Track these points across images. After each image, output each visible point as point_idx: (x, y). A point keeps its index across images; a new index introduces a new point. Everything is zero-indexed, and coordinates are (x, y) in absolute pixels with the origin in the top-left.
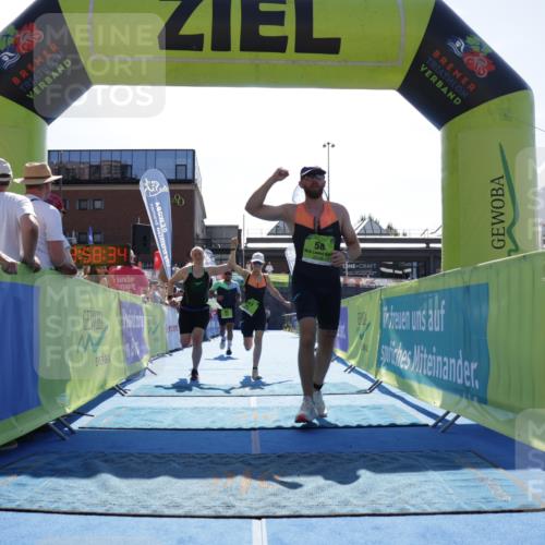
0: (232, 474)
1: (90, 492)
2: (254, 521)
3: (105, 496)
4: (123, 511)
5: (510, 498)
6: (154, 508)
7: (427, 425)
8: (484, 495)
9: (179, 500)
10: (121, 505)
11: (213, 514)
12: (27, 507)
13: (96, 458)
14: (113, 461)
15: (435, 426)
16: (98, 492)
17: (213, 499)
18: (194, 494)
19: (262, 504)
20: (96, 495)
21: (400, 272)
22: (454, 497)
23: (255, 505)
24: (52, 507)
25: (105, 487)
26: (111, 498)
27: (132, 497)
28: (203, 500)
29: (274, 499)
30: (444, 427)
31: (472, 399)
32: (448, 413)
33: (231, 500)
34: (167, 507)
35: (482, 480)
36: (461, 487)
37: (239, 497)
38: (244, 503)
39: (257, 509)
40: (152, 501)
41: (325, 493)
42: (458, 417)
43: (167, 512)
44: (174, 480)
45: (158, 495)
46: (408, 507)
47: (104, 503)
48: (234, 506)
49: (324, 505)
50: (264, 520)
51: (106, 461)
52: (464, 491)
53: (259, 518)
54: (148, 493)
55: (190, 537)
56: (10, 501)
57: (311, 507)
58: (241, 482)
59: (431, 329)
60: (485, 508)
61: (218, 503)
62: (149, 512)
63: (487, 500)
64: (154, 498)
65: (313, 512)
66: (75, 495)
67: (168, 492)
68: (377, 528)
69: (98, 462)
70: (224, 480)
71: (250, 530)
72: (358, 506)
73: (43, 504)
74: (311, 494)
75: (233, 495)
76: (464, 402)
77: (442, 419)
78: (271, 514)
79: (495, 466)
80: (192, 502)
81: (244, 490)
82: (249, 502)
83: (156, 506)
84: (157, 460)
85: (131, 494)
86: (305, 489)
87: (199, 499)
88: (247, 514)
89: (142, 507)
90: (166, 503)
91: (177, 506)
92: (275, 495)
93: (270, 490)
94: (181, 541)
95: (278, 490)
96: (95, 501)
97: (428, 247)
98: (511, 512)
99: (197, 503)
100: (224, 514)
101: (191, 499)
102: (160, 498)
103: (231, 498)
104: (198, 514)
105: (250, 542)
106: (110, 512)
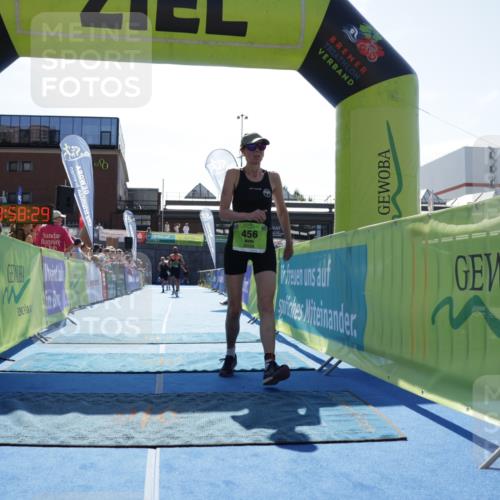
0: (134, 411)
1: (6, 426)
2: (149, 450)
3: (18, 429)
4: (34, 442)
5: (373, 430)
6: (62, 439)
7: (313, 370)
8: (351, 427)
9: (84, 433)
10: (32, 438)
11: (114, 444)
13: (14, 397)
14: (27, 399)
15: (320, 370)
16: (13, 427)
17: (115, 432)
18: (100, 428)
19: (159, 435)
20: (11, 429)
21: (305, 234)
22: (326, 430)
23: (152, 437)
25: (19, 422)
26: (24, 432)
27: (43, 431)
28: (107, 432)
29: (170, 432)
30: (329, 371)
31: (352, 347)
32: (332, 358)
33: (132, 433)
34: (74, 438)
35: (353, 415)
36: (333, 421)
37: (138, 430)
38: (142, 435)
39: (153, 440)
40: (61, 434)
41: (215, 426)
42: (339, 362)
43: (73, 443)
44: (82, 416)
45: (67, 428)
46: (285, 437)
47: (18, 436)
48: (133, 438)
49: (212, 437)
50: (158, 449)
51: (22, 400)
52: (335, 424)
53: (154, 447)
54: (58, 427)
55: (92, 464)
57: (200, 438)
58: (142, 417)
59: (319, 284)
60: (351, 438)
61: (120, 435)
62: (57, 443)
63: (353, 431)
64: (63, 431)
65: (202, 442)
67: (75, 426)
68: (256, 455)
69: (15, 400)
70: (127, 416)
71: (146, 457)
74: (203, 427)
75: (133, 428)
76: (346, 349)
77: (327, 363)
78: (165, 444)
79: (366, 403)
80: (96, 435)
81: (144, 424)
82: (147, 433)
83: (64, 438)
84: (68, 399)
85: (42, 428)
86: (198, 423)
87: (103, 432)
88: (144, 444)
89: (52, 438)
90: (73, 435)
91: (83, 438)
92: (171, 428)
93: (167, 424)
94: (83, 467)
95: (174, 424)
96: (9, 434)
97: (331, 211)
98: (373, 441)
99: (101, 435)
100: (124, 444)
101: (96, 431)
102: (69, 431)
103: (132, 431)
104: (101, 444)
105: (144, 467)
106: (23, 443)
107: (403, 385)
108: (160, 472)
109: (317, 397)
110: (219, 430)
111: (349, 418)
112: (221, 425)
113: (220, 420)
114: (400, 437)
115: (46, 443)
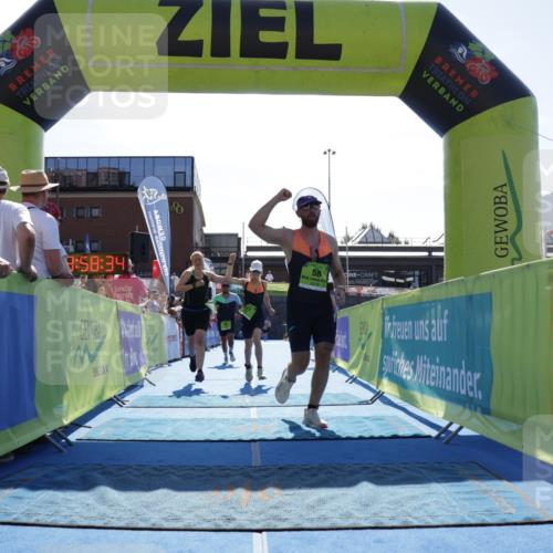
0: (232, 486)
1: (88, 505)
2: (255, 534)
3: (103, 509)
4: (121, 524)
5: (513, 511)
6: (153, 521)
7: (429, 437)
8: (486, 507)
9: (179, 514)
10: (119, 519)
11: (213, 527)
12: (24, 520)
13: (95, 470)
14: (110, 473)
15: (438, 437)
16: (96, 506)
17: (213, 512)
18: (194, 507)
19: (262, 516)
20: (94, 508)
21: (402, 281)
22: (457, 509)
23: (257, 518)
24: (49, 520)
25: (103, 500)
26: (110, 512)
27: (130, 510)
28: (202, 512)
29: (275, 512)
30: (447, 438)
31: (476, 410)
32: (451, 424)
33: (232, 513)
34: (167, 520)
35: (486, 492)
36: (464, 499)
37: (239, 509)
38: (244, 517)
39: (258, 522)
40: (151, 515)
41: (328, 506)
42: (460, 428)
43: (166, 525)
44: (173, 493)
45: (158, 508)
46: (410, 519)
47: (103, 516)
48: (234, 519)
50: (264, 533)
51: (103, 473)
52: (467, 503)
53: (260, 531)
54: (147, 506)
56: (7, 514)
57: (312, 520)
58: (241, 494)
59: (434, 339)
60: (489, 520)
61: (218, 516)
62: (147, 526)
63: (490, 512)
64: (154, 511)
65: (315, 525)
66: (72, 509)
67: (165, 505)
68: (379, 541)
69: (95, 474)
70: (224, 493)
71: (251, 543)
73: (40, 517)
74: (313, 507)
75: (233, 508)
76: (467, 413)
77: (445, 430)
78: (271, 527)
79: (499, 478)
80: (191, 515)
81: (244, 503)
82: (250, 514)
83: (155, 520)
84: (156, 473)
85: (129, 507)
86: (307, 501)
87: (199, 512)
88: (247, 527)
89: (141, 520)
90: (166, 515)
91: (177, 519)
92: (276, 507)
93: (271, 503)
95: (280, 502)
96: (93, 514)
97: (431, 255)
98: (515, 524)
99: (197, 516)
100: (225, 527)
101: (190, 512)
102: (159, 511)
103: (232, 511)
104: (198, 527)
106: (109, 525)
109: (434, 469)
110: (332, 511)
111: (482, 495)
112: (333, 504)
113: (332, 498)
114: (547, 519)
115: (134, 526)
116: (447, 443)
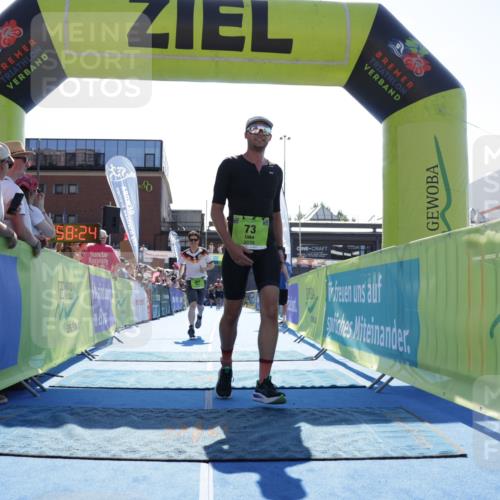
0: (185, 425)
1: (57, 439)
2: (202, 464)
3: (70, 442)
4: (86, 455)
5: (431, 447)
6: (113, 453)
7: (364, 387)
8: (410, 444)
9: (137, 447)
10: (84, 451)
11: (167, 458)
13: (65, 411)
14: (78, 414)
15: (371, 387)
16: (63, 440)
17: (167, 446)
18: (150, 442)
19: (211, 450)
20: (62, 442)
21: (349, 255)
22: (382, 445)
24: (21, 451)
25: (70, 435)
26: (75, 445)
27: (94, 444)
28: (158, 446)
30: (380, 388)
31: (405, 363)
32: (383, 376)
33: (184, 447)
34: (126, 452)
35: (409, 431)
36: (389, 437)
37: (190, 444)
38: (194, 450)
40: (113, 448)
41: (268, 442)
42: (392, 379)
43: (124, 456)
44: (133, 431)
45: (118, 443)
46: (340, 453)
47: (69, 448)
48: (185, 452)
49: (265, 451)
50: (211, 464)
51: (72, 414)
52: (391, 441)
53: (207, 462)
54: (109, 441)
55: (145, 477)
57: (253, 453)
58: (193, 432)
59: (369, 301)
60: (409, 454)
61: (171, 449)
62: (109, 456)
63: (411, 448)
64: (115, 445)
65: (256, 456)
66: (43, 442)
67: (127, 440)
68: (312, 470)
69: (64, 414)
70: (178, 431)
71: (199, 471)
72: (296, 452)
73: (13, 449)
74: (256, 442)
75: (185, 443)
76: (398, 365)
77: (378, 381)
78: (218, 458)
79: (421, 420)
80: (148, 448)
81: (195, 439)
82: (199, 448)
83: (115, 451)
84: (118, 414)
85: (93, 441)
86: (250, 438)
87: (154, 446)
88: (196, 458)
89: (103, 452)
90: (125, 449)
91: (134, 451)
92: (223, 443)
94: (136, 480)
96: (61, 447)
97: (375, 231)
98: (432, 457)
99: (153, 449)
100: (176, 458)
101: (147, 445)
102: (120, 445)
103: (184, 445)
104: (152, 457)
105: (198, 481)
106: (74, 456)
107: (460, 401)
108: (215, 486)
109: (370, 414)
111: (405, 434)
112: (273, 441)
114: (460, 453)
115: (97, 456)
116: (379, 392)
